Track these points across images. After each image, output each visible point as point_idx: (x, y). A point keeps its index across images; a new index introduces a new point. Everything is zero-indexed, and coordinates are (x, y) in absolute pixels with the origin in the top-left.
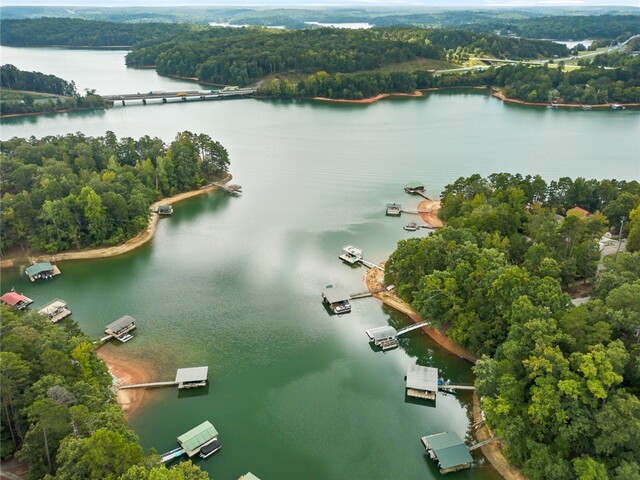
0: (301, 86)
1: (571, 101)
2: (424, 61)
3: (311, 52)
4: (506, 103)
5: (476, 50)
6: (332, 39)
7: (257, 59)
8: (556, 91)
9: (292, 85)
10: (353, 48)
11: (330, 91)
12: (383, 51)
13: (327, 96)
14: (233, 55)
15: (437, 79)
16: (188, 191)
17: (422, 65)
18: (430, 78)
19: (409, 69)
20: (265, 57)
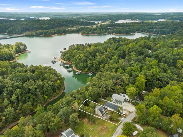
0: (36, 33)
1: (94, 34)
2: (64, 27)
3: (37, 26)
4: (82, 35)
5: (75, 24)
6: (41, 22)
7: (23, 28)
8: (91, 32)
9: (34, 33)
10: (47, 24)
11: (43, 34)
12: (54, 25)
13: (43, 35)
14: (16, 27)
15: (67, 31)
16: (20, 53)
17: (64, 28)
18: (66, 31)
19: (61, 29)
20: (25, 27)
